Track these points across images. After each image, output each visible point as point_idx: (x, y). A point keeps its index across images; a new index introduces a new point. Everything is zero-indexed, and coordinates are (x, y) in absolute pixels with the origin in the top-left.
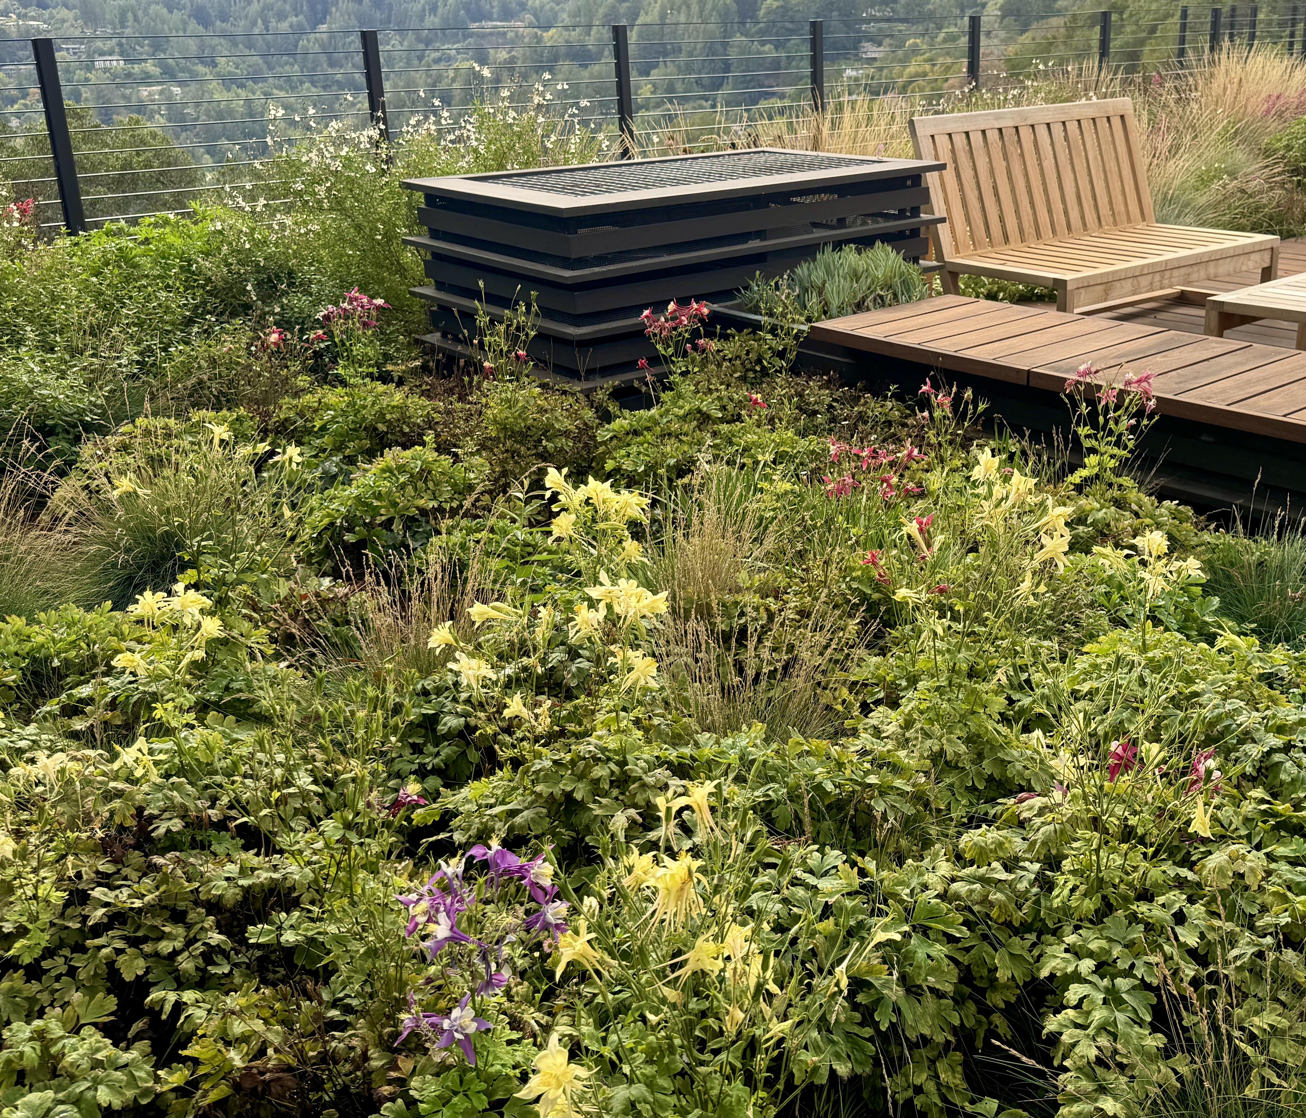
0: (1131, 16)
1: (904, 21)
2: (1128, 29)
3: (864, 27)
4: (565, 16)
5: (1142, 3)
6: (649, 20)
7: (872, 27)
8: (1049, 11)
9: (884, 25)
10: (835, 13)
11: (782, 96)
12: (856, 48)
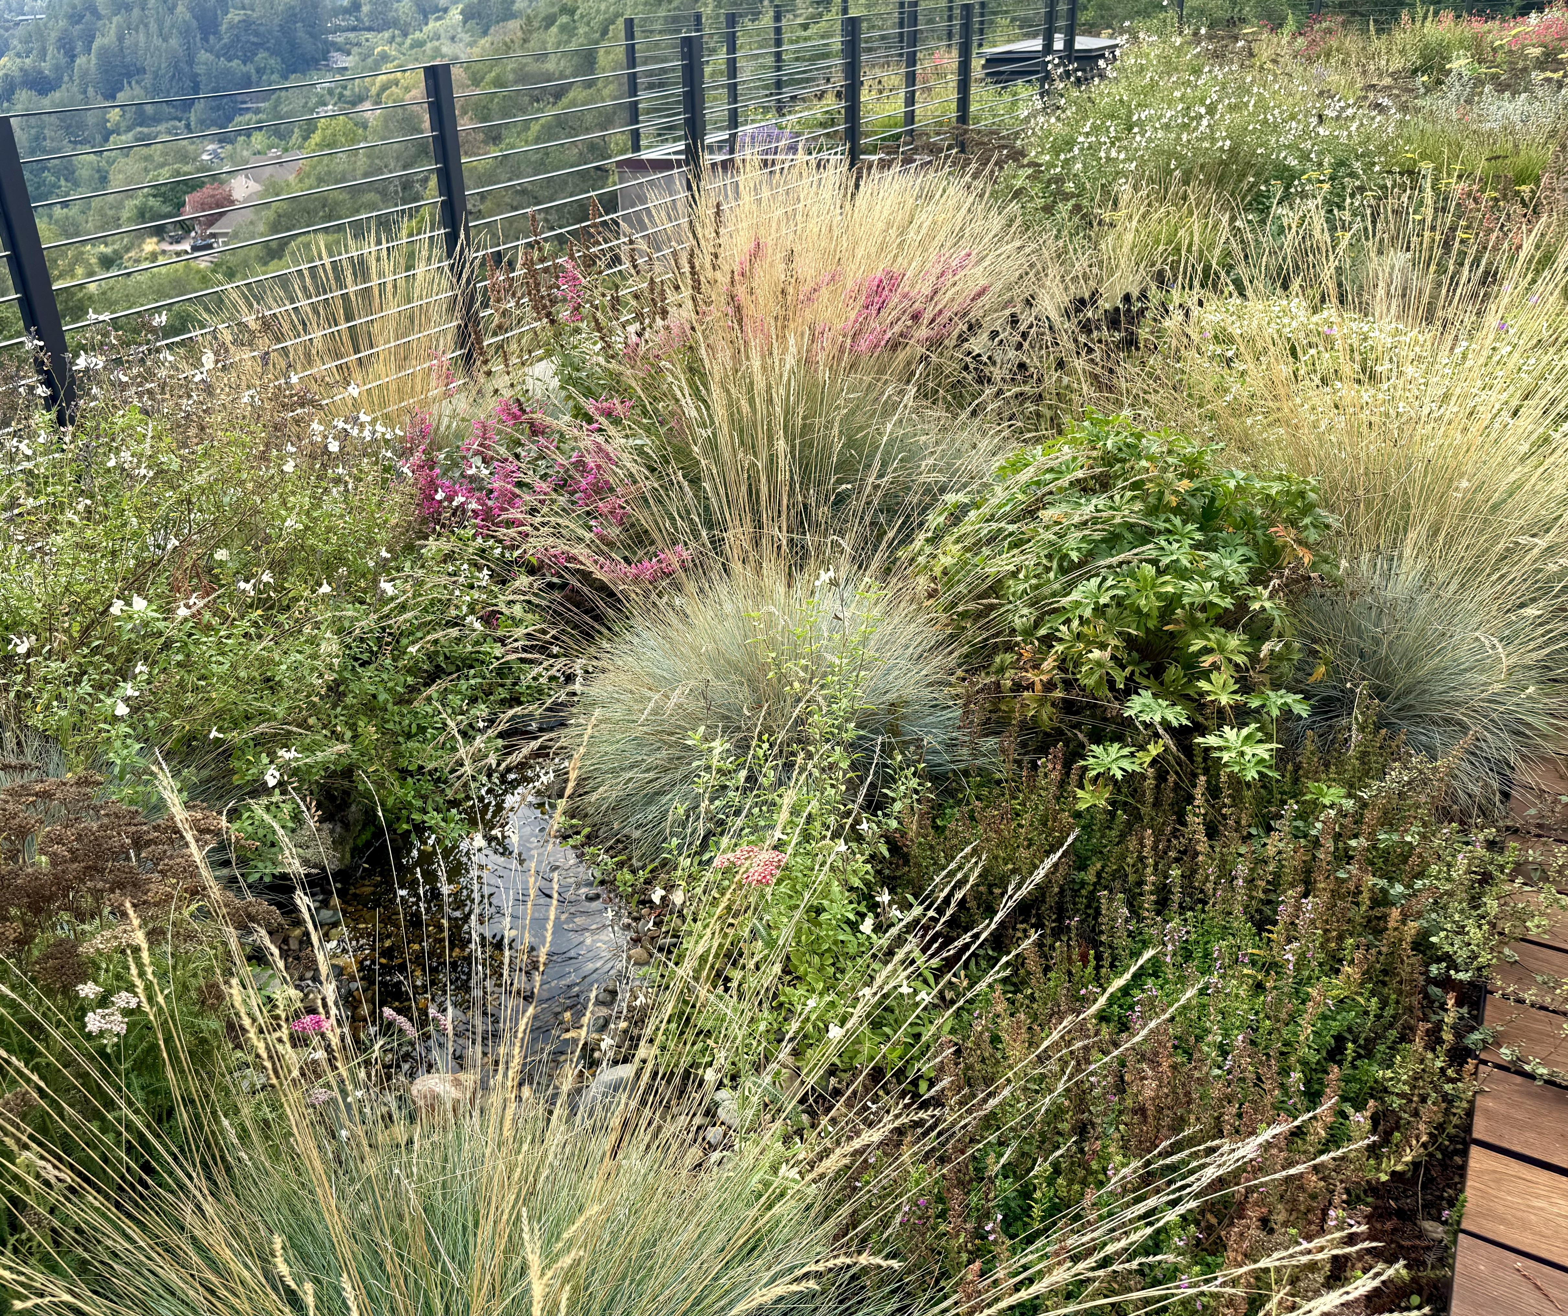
0: (582, 17)
1: (370, 29)
2: (581, 31)
3: (330, 37)
4: (15, 42)
5: (591, 3)
6: (106, 41)
7: (339, 38)
8: (508, 15)
9: (351, 35)
10: (299, 25)
11: (257, 111)
12: (326, 59)
